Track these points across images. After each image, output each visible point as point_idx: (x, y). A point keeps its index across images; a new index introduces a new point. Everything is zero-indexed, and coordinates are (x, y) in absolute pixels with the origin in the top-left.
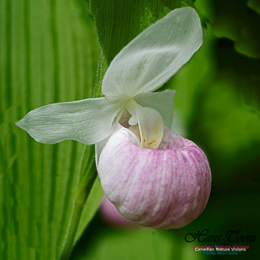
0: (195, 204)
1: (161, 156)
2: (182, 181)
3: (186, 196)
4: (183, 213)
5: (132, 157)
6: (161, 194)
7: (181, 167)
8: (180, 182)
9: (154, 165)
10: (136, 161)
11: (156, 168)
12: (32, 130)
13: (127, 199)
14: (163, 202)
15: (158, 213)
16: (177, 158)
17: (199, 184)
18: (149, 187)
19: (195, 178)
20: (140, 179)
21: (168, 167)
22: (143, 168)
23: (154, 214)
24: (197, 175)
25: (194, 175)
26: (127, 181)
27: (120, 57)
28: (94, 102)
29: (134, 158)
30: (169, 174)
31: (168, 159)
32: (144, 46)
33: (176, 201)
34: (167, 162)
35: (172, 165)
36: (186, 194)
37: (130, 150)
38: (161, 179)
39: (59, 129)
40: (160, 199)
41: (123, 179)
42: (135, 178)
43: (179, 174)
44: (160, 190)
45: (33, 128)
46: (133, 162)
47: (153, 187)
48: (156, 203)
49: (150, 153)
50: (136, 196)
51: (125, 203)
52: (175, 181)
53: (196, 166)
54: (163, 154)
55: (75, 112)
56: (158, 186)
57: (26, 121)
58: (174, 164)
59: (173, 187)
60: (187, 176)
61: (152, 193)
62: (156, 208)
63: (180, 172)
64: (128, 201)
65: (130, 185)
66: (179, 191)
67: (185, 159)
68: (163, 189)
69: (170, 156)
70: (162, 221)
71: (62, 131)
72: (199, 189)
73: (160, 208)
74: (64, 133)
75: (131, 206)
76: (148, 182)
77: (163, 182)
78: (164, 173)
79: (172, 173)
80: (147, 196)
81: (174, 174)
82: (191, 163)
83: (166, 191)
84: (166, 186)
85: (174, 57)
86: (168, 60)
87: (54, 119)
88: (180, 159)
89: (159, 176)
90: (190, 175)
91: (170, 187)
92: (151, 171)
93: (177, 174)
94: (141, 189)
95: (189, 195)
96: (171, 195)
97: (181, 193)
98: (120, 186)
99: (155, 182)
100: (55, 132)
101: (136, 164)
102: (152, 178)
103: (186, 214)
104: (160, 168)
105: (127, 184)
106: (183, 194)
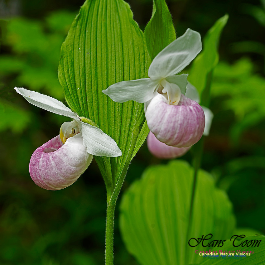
0: (196, 134)
1: (178, 109)
2: (189, 122)
3: (191, 130)
4: (190, 139)
5: (163, 109)
6: (178, 128)
7: (189, 114)
8: (188, 122)
9: (175, 113)
10: (165, 111)
11: (176, 115)
12: (111, 95)
13: (161, 131)
14: (179, 133)
15: (176, 138)
16: (187, 110)
17: (198, 123)
18: (172, 125)
19: (196, 120)
20: (168, 121)
21: (182, 114)
22: (169, 115)
23: (174, 139)
24: (197, 119)
25: (196, 119)
26: (160, 122)
27: (158, 57)
28: (144, 81)
29: (165, 110)
30: (182, 118)
31: (182, 110)
32: (170, 52)
33: (186, 132)
34: (181, 112)
35: (184, 114)
36: (191, 129)
37: (163, 106)
38: (178, 121)
39: (125, 95)
40: (178, 131)
41: (159, 121)
42: (165, 120)
43: (188, 118)
44: (177, 127)
45: (111, 94)
46: (164, 112)
47: (174, 125)
48: (175, 133)
49: (173, 107)
50: (165, 129)
51: (160, 133)
52: (186, 122)
53: (197, 114)
54: (179, 108)
55: (134, 86)
56: (176, 124)
57: (109, 90)
58: (185, 113)
59: (185, 125)
60: (192, 119)
61: (173, 128)
62: (176, 136)
63: (188, 117)
64: (161, 132)
65: (162, 124)
66: (187, 127)
67: (191, 110)
68: (179, 126)
69: (183, 109)
70: (179, 143)
71: (127, 96)
72: (198, 126)
73: (178, 136)
74: (128, 97)
75: (163, 135)
76: (171, 122)
77: (179, 122)
78: (180, 117)
79: (184, 118)
80: (171, 130)
81: (185, 118)
82: (194, 112)
83: (181, 127)
84: (181, 124)
86: (183, 58)
87: (123, 89)
88: (188, 110)
89: (177, 119)
90: (193, 119)
91: (183, 125)
92: (173, 116)
93: (186, 118)
94: (168, 126)
95: (193, 129)
96: (183, 130)
97: (189, 128)
98: (157, 124)
99: (175, 122)
100: (124, 96)
101: (165, 113)
102: (173, 120)
103: (191, 139)
104: (178, 115)
105: (161, 123)
106: (190, 129)
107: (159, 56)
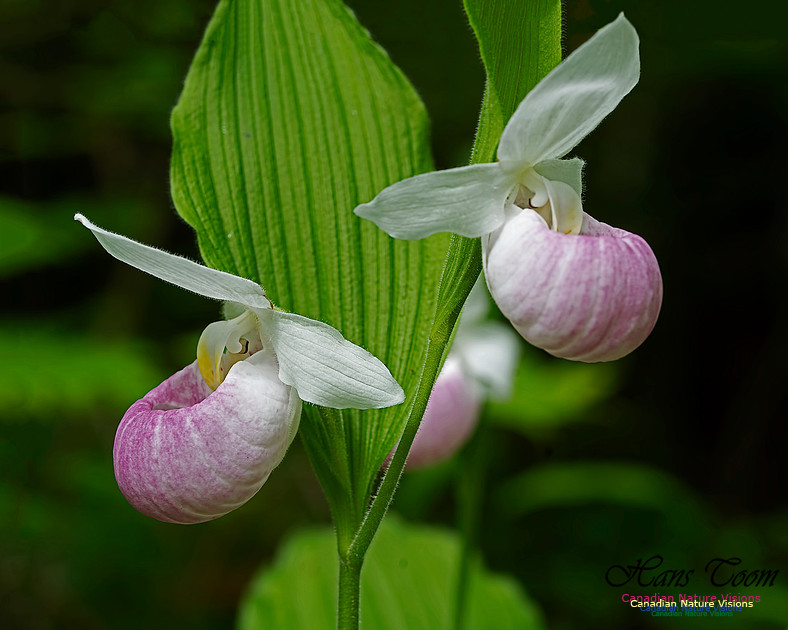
0: (646, 317)
1: (595, 245)
2: (629, 281)
3: (634, 305)
4: (629, 331)
5: (552, 248)
6: (600, 301)
7: (626, 260)
8: (626, 282)
9: (588, 257)
10: (558, 253)
11: (591, 261)
12: (385, 219)
13: (545, 312)
14: (601, 313)
15: (593, 331)
16: (619, 248)
17: (651, 287)
18: (581, 290)
19: (646, 276)
20: (567, 279)
21: (608, 260)
22: (572, 263)
23: (586, 333)
24: (648, 273)
25: (644, 272)
26: (545, 284)
27: (535, 96)
28: (484, 170)
29: (556, 248)
30: (611, 271)
31: (607, 248)
32: (571, 79)
33: (620, 312)
34: (605, 253)
35: (614, 257)
36: (635, 301)
37: (547, 238)
38: (599, 278)
39: (428, 215)
40: (597, 309)
41: (540, 282)
42: (560, 278)
43: (624, 271)
44: (597, 296)
45: (384, 216)
47: (587, 290)
48: (591, 316)
49: (579, 241)
50: (561, 306)
51: (541, 319)
52: (619, 281)
53: (645, 261)
54: (598, 241)
55: (456, 186)
56: (594, 288)
57: (377, 205)
58: (617, 255)
59: (617, 289)
60: (635, 274)
61: (586, 299)
62: (591, 323)
63: (625, 267)
64: (547, 315)
65: (550, 290)
66: (624, 297)
67: (629, 248)
68: (601, 293)
69: (608, 244)
70: (597, 344)
71: (434, 217)
72: (651, 293)
73: (597, 323)
74: (437, 221)
75: (552, 322)
76: (579, 283)
77: (602, 283)
78: (602, 269)
79: (615, 268)
80: (577, 304)
82: (639, 255)
83: (606, 296)
84: (606, 288)
85: (604, 98)
87: (423, 199)
88: (624, 249)
89: (596, 274)
90: (639, 273)
91: (613, 291)
92: (583, 266)
93: (621, 271)
94: (569, 294)
95: (639, 302)
96: (613, 302)
97: (627, 299)
98: (533, 293)
99: (590, 281)
100: (424, 220)
101: (559, 257)
102: (585, 277)
103: (632, 333)
104: (596, 261)
105: (546, 289)
106: (630, 302)
107: (539, 92)
